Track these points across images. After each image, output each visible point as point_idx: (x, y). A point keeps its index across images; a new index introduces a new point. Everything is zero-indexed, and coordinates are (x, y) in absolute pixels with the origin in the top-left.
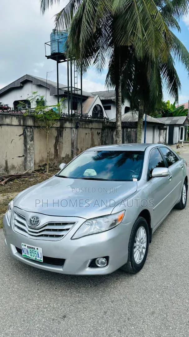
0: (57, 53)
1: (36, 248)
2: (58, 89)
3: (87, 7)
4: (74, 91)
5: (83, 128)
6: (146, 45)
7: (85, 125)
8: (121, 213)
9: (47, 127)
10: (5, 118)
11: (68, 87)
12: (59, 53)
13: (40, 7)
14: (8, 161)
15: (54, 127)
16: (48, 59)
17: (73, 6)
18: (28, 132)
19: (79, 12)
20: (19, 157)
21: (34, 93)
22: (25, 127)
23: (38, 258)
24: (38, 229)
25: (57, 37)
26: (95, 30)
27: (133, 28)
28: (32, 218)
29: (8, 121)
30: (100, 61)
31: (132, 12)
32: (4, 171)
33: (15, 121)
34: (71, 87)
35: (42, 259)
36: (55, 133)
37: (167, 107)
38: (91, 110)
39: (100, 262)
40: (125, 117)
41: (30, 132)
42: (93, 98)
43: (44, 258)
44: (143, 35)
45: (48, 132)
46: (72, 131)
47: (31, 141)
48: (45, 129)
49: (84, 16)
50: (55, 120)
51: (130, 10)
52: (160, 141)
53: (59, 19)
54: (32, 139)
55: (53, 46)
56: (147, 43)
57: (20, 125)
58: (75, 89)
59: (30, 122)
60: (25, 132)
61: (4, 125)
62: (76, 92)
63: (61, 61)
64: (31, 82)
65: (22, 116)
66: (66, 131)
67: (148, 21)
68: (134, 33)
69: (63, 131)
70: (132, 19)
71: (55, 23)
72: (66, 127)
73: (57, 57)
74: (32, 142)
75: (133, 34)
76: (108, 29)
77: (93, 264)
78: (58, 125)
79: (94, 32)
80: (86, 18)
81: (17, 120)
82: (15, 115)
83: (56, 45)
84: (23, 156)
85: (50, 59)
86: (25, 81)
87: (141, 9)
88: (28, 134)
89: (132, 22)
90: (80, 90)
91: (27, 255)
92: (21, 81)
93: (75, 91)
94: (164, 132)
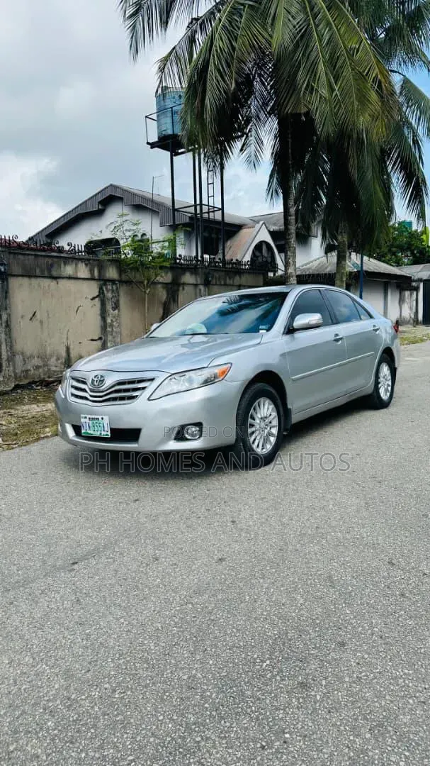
0: (170, 135)
1: (100, 417)
2: (175, 210)
3: (218, 43)
4: (208, 213)
5: (221, 285)
6: (339, 110)
7: (225, 280)
8: (225, 367)
9: (146, 282)
10: (65, 264)
11: (195, 206)
12: (174, 134)
13: (129, 46)
14: (71, 347)
15: (160, 283)
16: (152, 148)
17: (192, 41)
18: (108, 291)
19: (203, 52)
20: (92, 340)
21: (122, 215)
22: (103, 281)
23: (103, 433)
24: (102, 392)
25: (169, 103)
26: (234, 85)
27: (310, 77)
28: (95, 377)
29: (69, 270)
30: (252, 146)
31: (306, 47)
32: (63, 367)
33: (83, 271)
34: (201, 204)
35: (109, 433)
36: (162, 294)
37: (423, 241)
38: (248, 252)
39: (189, 431)
40: (319, 264)
41: (113, 291)
42: (253, 227)
43: (112, 430)
44: (332, 90)
45: (147, 292)
46: (198, 291)
47: (114, 309)
48: (142, 285)
49: (211, 60)
50: (161, 268)
51: (303, 42)
52: (403, 315)
53: (166, 69)
54: (116, 306)
55: (163, 121)
56: (340, 106)
57: (92, 279)
58: (209, 209)
59: (112, 273)
60: (103, 293)
61: (63, 278)
62: (211, 215)
63: (180, 151)
64: (120, 199)
65: (97, 260)
66: (185, 292)
67: (341, 62)
68: (313, 88)
69: (178, 290)
70: (308, 58)
71: (157, 77)
72: (184, 284)
73: (169, 143)
74: (116, 311)
75: (310, 89)
76: (266, 81)
77: (180, 437)
78: (167, 277)
79: (232, 89)
80: (215, 64)
81: (88, 268)
82: (83, 259)
83: (169, 120)
84: (100, 338)
85: (156, 149)
86: (109, 199)
87: (326, 38)
88: (109, 295)
89: (309, 65)
90: (220, 209)
91: (89, 432)
92: (100, 198)
93: (210, 213)
94: (411, 295)
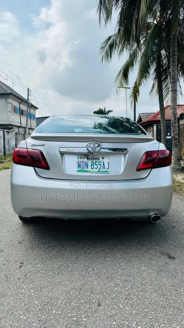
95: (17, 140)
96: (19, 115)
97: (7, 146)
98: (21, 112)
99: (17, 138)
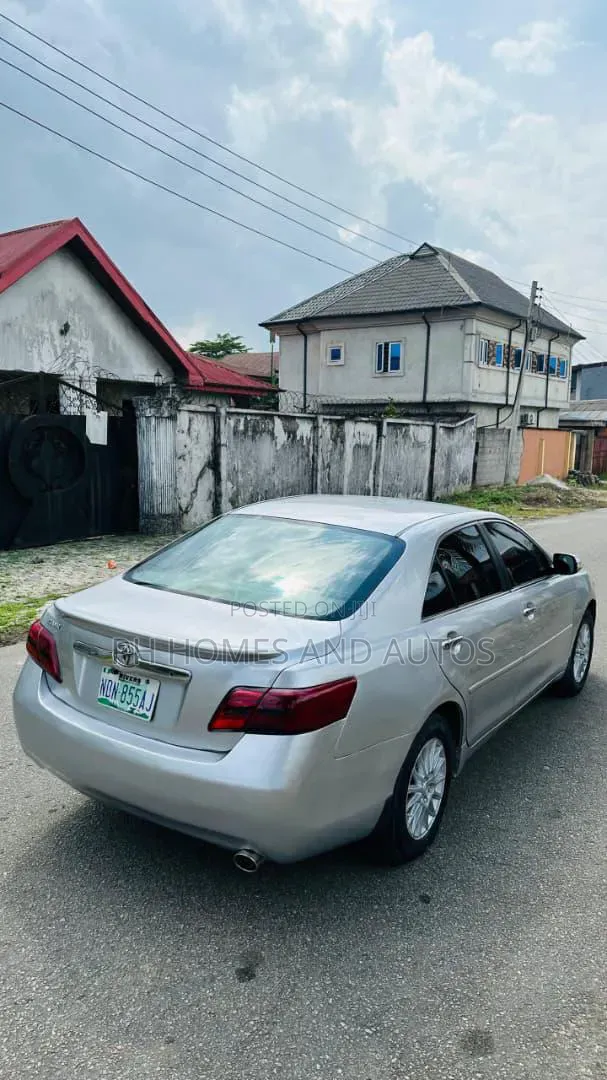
95: (480, 450)
96: (505, 369)
97: (439, 472)
98: (512, 358)
99: (480, 445)
